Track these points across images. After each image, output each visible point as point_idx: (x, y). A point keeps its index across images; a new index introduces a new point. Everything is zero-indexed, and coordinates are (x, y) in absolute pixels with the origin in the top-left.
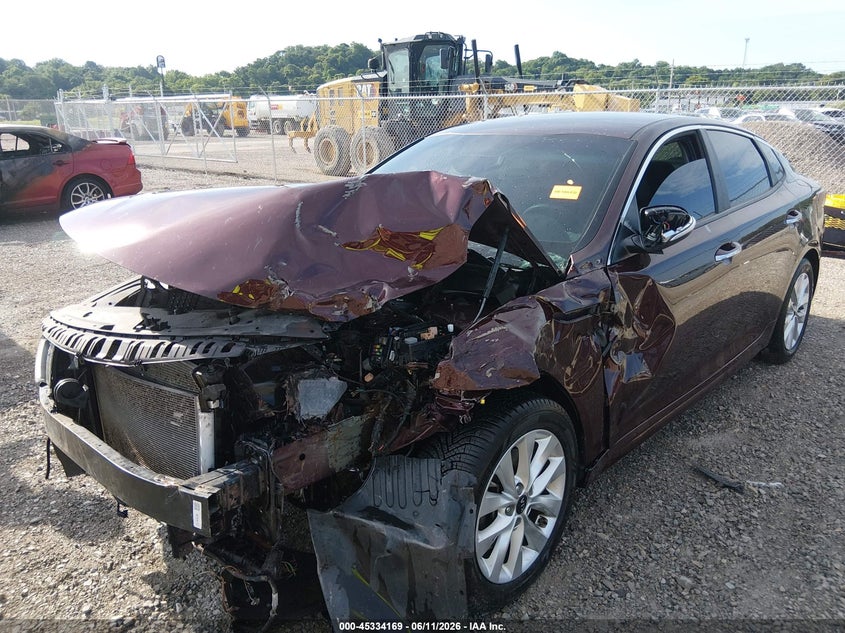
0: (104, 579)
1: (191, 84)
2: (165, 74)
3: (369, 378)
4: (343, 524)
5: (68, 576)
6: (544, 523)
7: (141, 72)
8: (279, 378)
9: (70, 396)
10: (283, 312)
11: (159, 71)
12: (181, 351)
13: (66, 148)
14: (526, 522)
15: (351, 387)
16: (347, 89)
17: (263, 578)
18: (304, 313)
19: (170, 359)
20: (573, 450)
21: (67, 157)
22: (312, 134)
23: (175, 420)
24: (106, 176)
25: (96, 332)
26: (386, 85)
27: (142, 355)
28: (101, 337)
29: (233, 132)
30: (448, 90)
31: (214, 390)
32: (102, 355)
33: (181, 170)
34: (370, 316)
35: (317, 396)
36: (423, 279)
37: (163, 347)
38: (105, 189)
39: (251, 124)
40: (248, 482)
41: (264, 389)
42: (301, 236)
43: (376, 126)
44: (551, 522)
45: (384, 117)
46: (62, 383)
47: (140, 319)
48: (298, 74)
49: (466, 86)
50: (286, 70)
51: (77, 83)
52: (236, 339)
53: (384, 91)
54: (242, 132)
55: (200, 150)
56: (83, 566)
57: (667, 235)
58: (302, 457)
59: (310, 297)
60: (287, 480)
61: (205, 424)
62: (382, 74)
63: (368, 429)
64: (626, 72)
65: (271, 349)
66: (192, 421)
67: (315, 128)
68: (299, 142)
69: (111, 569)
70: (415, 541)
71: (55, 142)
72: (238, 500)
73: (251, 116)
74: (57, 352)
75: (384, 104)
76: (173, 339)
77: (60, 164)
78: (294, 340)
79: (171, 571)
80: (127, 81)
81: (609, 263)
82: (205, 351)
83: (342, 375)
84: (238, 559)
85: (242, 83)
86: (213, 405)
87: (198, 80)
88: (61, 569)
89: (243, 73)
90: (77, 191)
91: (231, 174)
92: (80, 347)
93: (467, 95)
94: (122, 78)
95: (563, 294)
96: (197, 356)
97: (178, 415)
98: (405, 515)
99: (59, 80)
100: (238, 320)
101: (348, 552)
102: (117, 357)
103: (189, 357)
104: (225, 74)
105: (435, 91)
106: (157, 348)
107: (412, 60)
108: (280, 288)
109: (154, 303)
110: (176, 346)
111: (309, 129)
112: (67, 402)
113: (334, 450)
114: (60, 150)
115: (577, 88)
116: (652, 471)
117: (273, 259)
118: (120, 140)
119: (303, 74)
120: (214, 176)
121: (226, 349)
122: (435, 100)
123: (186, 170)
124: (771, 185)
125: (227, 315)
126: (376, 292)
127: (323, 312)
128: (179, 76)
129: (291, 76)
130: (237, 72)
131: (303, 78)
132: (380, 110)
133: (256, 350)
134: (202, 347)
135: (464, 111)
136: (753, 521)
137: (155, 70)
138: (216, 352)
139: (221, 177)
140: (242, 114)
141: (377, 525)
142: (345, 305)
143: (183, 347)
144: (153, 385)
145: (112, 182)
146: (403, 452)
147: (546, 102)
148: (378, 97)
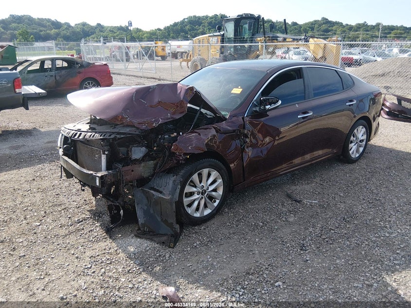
0: (76, 210)
1: (144, 34)
2: (132, 29)
3: (155, 149)
4: (144, 192)
5: (65, 209)
6: (215, 202)
7: (121, 29)
8: (128, 147)
9: (68, 151)
10: (128, 126)
11: (129, 28)
12: (97, 136)
13: (82, 66)
14: (205, 198)
15: (150, 151)
16: (206, 40)
17: (118, 204)
18: (134, 126)
19: (94, 138)
20: (226, 178)
21: (82, 70)
22: (190, 60)
23: (96, 157)
24: (98, 78)
25: (76, 131)
26: (223, 39)
27: (87, 137)
28: (76, 132)
29: (160, 58)
30: (252, 41)
31: (106, 148)
32: (76, 137)
33: (132, 76)
34: (155, 128)
35: (138, 153)
36: (172, 118)
37: (93, 135)
38: (98, 84)
39: (167, 54)
40: (114, 175)
41: (123, 150)
42: (135, 103)
43: (218, 57)
44: (218, 201)
45: (222, 53)
46: (65, 146)
47: (89, 127)
48: (193, 29)
49: (259, 39)
50: (188, 27)
51: (93, 33)
52: (113, 133)
53: (223, 41)
54: (164, 58)
55: (141, 67)
56: (70, 207)
57: (268, 107)
58: (133, 171)
59: (136, 121)
60: (127, 177)
61: (104, 158)
62: (222, 33)
63: (156, 165)
64: (359, 28)
65: (122, 136)
66: (100, 157)
67: (192, 58)
68: (184, 64)
69: (78, 208)
70: (162, 196)
71: (77, 63)
72: (111, 180)
73: (168, 51)
74: (65, 137)
75: (222, 47)
76: (96, 133)
77: (79, 73)
78: (129, 134)
79: (96, 209)
80: (115, 33)
81: (245, 116)
82: (104, 136)
83: (146, 147)
84: (112, 199)
85: (167, 34)
86: (106, 153)
87: (147, 32)
88: (63, 207)
89: (167, 29)
90: (86, 84)
91: (154, 78)
92: (70, 135)
93: (260, 44)
94: (113, 31)
95: (223, 125)
96: (101, 137)
97: (97, 156)
98: (161, 189)
99: (85, 33)
100: (115, 128)
101: (145, 201)
102: (80, 138)
103: (99, 138)
104: (159, 29)
105: (246, 42)
106: (91, 135)
107: (235, 26)
108: (127, 118)
109: (94, 123)
110: (96, 135)
111: (189, 58)
112: (67, 152)
113: (143, 170)
114: (80, 67)
115: (311, 40)
116: (271, 195)
117: (125, 109)
118: (104, 63)
119: (196, 29)
120: (145, 79)
121: (110, 136)
122: (246, 45)
123: (135, 76)
124: (343, 89)
125: (112, 126)
126: (157, 121)
127: (140, 126)
128: (138, 30)
129: (190, 30)
130: (165, 28)
131: (195, 32)
132: (221, 49)
133: (118, 136)
134: (103, 135)
135: (258, 50)
136: (298, 211)
137: (127, 27)
138: (107, 136)
139: (149, 79)
140: (163, 50)
141: (152, 192)
142: (146, 125)
143: (98, 135)
144: (90, 147)
145: (100, 81)
146: (164, 171)
147: (297, 47)
148: (220, 44)
